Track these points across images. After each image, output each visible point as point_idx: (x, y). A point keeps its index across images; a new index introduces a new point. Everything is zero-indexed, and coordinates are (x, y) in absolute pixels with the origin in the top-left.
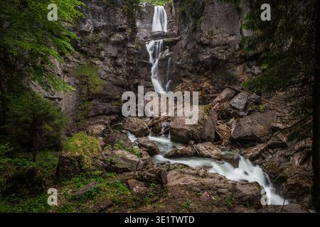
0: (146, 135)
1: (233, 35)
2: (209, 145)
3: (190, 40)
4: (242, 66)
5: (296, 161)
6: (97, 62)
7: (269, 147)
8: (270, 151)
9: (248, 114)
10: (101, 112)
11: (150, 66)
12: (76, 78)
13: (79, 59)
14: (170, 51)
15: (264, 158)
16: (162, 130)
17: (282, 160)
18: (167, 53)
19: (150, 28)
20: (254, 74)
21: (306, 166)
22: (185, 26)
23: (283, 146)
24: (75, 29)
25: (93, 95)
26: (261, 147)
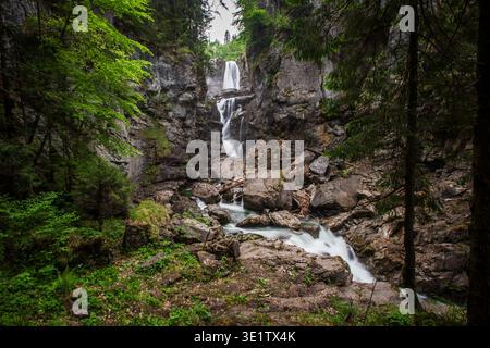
0: (217, 202)
1: (312, 92)
2: (285, 213)
3: (265, 98)
4: (323, 126)
5: (385, 232)
6: (165, 124)
7: (354, 216)
8: (355, 221)
9: (330, 180)
10: (169, 177)
11: (222, 126)
12: (143, 141)
13: (146, 121)
14: (243, 110)
15: (348, 229)
16: (235, 197)
17: (369, 231)
18: (240, 112)
19: (221, 86)
20: (337, 135)
21: (396, 238)
22: (260, 83)
23: (369, 215)
24: (142, 89)
25: (160, 159)
26: (345, 216)
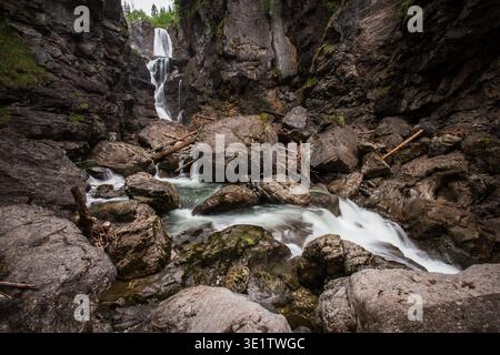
1: (264, 48)
3: (208, 53)
4: (274, 91)
5: (426, 193)
6: (26, 31)
7: (367, 177)
8: (371, 183)
9: (322, 131)
10: (37, 131)
11: (153, 89)
14: (180, 72)
15: (368, 196)
17: (399, 194)
18: (176, 74)
21: (442, 200)
22: (200, 34)
23: (384, 174)
25: (11, 91)
26: (358, 178)
